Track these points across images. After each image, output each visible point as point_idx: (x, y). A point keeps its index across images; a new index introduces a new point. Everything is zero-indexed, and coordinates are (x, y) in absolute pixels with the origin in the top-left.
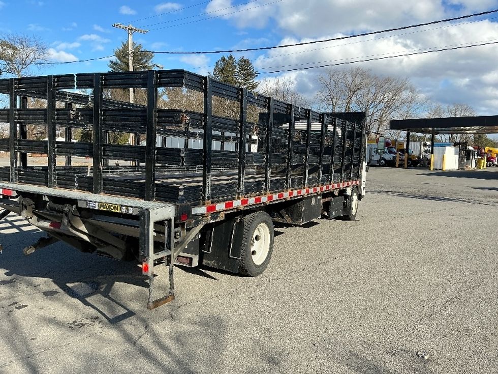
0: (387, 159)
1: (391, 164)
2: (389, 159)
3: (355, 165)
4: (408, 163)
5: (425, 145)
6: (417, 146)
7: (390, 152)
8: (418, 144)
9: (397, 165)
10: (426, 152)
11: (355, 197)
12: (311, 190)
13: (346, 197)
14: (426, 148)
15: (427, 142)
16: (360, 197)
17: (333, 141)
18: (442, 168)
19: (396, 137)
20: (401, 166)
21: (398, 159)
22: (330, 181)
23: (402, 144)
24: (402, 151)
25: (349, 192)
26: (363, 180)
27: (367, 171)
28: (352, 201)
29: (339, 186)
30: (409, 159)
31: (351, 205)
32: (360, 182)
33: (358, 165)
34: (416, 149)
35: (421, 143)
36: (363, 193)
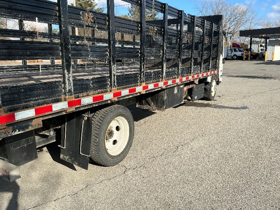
0: (238, 55)
1: (240, 58)
2: (239, 55)
3: (213, 59)
4: (251, 57)
5: (261, 46)
6: (256, 47)
7: (240, 51)
8: (257, 45)
9: (244, 59)
10: (262, 50)
11: (214, 83)
12: (170, 82)
13: (207, 83)
14: (262, 48)
15: (262, 44)
16: (218, 83)
17: (193, 37)
18: (272, 60)
19: (243, 42)
20: (247, 59)
21: (244, 55)
22: (190, 73)
23: (247, 46)
24: (247, 50)
25: (209, 80)
26: (220, 70)
27: (223, 63)
28: (211, 86)
29: (198, 76)
30: (251, 55)
31: (210, 89)
32: (218, 72)
33: (216, 58)
34: (255, 49)
35: (259, 44)
36: (221, 79)
